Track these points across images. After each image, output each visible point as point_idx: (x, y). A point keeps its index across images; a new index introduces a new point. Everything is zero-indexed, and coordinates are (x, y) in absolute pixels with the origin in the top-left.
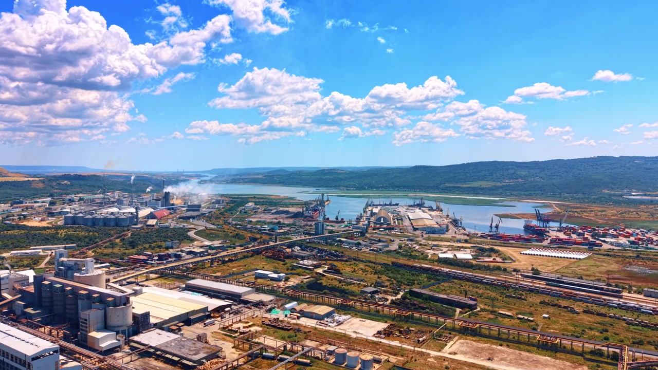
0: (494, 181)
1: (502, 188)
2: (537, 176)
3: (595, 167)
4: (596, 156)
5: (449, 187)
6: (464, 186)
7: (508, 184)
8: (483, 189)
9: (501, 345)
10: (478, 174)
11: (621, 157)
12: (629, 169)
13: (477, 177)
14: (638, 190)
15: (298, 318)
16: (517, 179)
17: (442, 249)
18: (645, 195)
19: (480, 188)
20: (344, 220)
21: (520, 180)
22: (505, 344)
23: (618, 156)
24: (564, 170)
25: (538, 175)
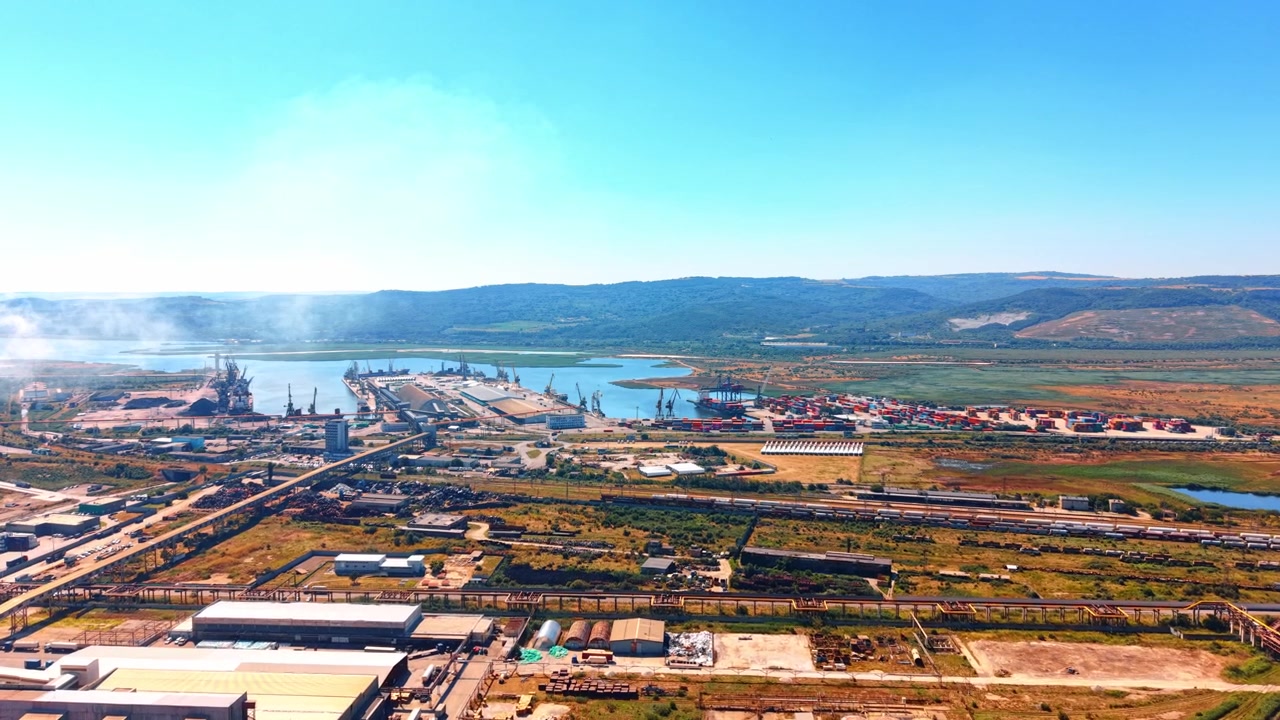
0: (541, 320)
1: (559, 333)
2: (608, 311)
3: (690, 295)
4: (688, 276)
5: (464, 333)
6: (490, 330)
7: (567, 325)
8: (529, 336)
9: (1042, 639)
10: (508, 308)
11: (720, 278)
12: (741, 297)
13: (507, 314)
14: (773, 332)
15: (609, 661)
16: (578, 316)
17: (622, 456)
18: (789, 340)
19: (523, 335)
20: (342, 412)
21: (584, 318)
22: (1045, 634)
23: (716, 277)
24: (647, 300)
25: (608, 308)
